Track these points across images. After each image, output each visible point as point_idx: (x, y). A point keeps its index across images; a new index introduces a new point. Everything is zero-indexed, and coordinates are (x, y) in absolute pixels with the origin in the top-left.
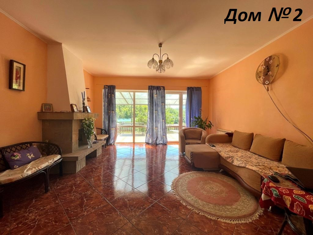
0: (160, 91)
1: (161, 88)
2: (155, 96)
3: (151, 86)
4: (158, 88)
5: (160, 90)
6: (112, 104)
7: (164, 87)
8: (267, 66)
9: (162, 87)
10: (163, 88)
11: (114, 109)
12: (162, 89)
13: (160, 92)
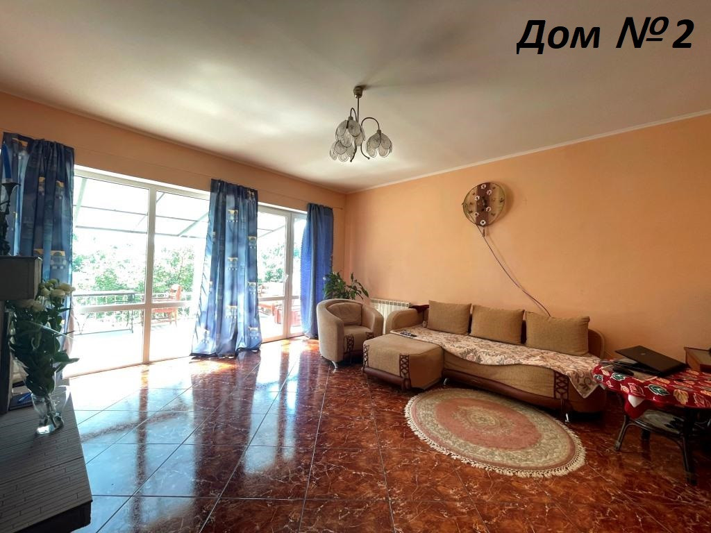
0: (247, 201)
1: (250, 192)
2: (231, 213)
3: (222, 183)
4: (240, 192)
5: (247, 198)
6: (57, 222)
7: (256, 192)
8: (483, 198)
9: (252, 191)
10: (253, 194)
11: (65, 243)
12: (252, 198)
13: (247, 205)
